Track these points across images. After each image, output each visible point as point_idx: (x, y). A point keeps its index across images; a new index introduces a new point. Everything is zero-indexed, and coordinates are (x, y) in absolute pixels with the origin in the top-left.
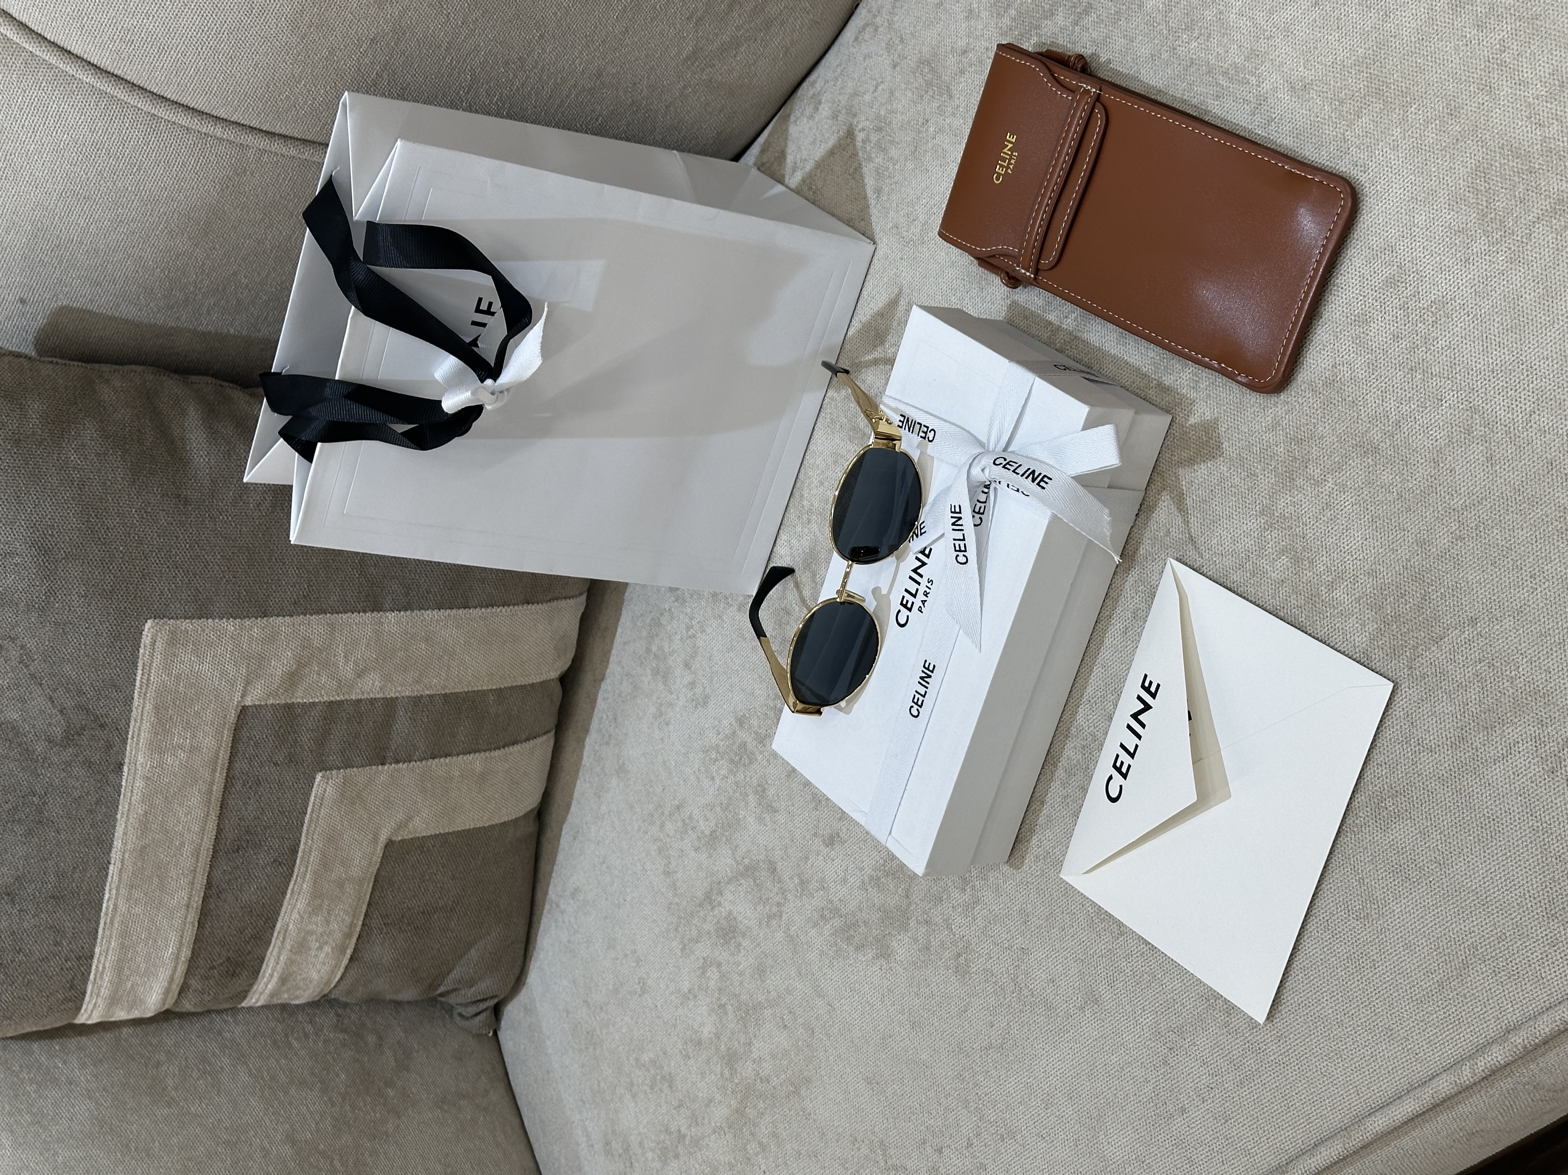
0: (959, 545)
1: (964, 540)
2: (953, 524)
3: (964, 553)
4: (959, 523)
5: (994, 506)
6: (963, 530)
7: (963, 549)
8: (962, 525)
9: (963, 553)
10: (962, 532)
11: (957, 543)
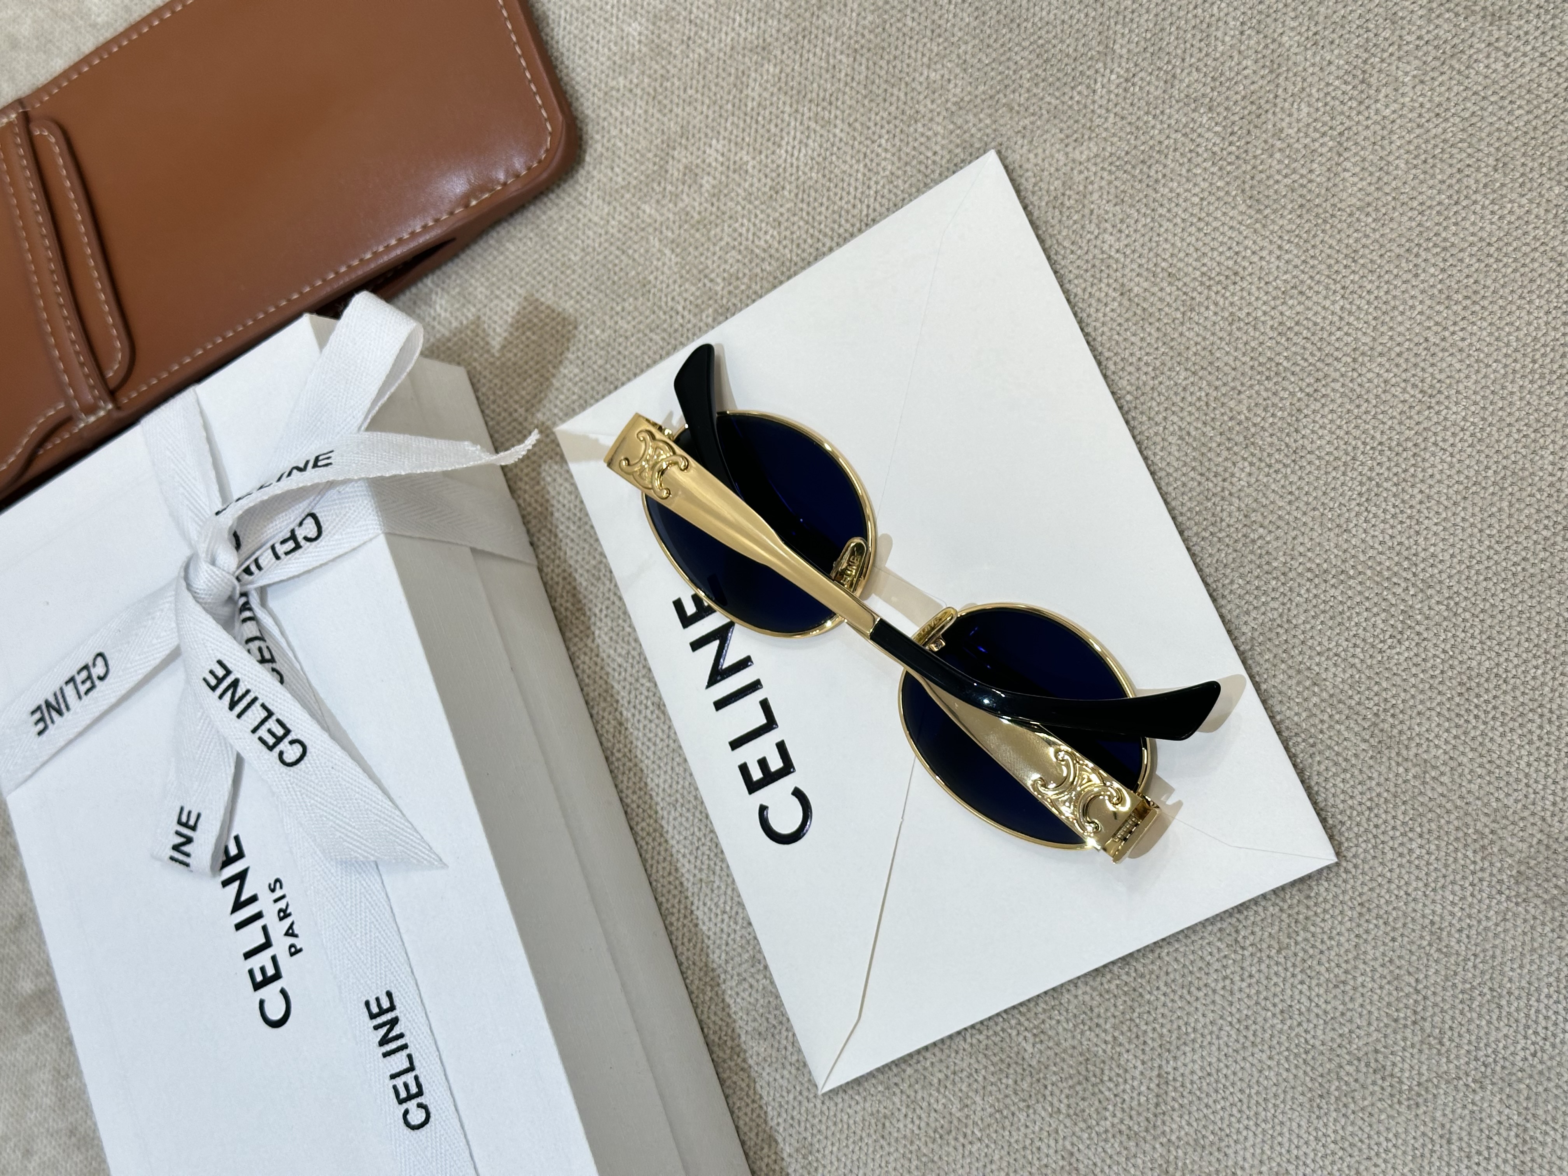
0: (270, 731)
1: (270, 714)
2: (232, 707)
3: (290, 738)
4: (240, 692)
5: (283, 633)
6: (255, 699)
7: (280, 732)
8: (248, 692)
9: (286, 741)
10: (257, 704)
11: (263, 732)
